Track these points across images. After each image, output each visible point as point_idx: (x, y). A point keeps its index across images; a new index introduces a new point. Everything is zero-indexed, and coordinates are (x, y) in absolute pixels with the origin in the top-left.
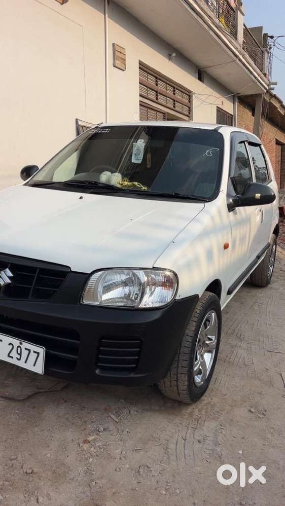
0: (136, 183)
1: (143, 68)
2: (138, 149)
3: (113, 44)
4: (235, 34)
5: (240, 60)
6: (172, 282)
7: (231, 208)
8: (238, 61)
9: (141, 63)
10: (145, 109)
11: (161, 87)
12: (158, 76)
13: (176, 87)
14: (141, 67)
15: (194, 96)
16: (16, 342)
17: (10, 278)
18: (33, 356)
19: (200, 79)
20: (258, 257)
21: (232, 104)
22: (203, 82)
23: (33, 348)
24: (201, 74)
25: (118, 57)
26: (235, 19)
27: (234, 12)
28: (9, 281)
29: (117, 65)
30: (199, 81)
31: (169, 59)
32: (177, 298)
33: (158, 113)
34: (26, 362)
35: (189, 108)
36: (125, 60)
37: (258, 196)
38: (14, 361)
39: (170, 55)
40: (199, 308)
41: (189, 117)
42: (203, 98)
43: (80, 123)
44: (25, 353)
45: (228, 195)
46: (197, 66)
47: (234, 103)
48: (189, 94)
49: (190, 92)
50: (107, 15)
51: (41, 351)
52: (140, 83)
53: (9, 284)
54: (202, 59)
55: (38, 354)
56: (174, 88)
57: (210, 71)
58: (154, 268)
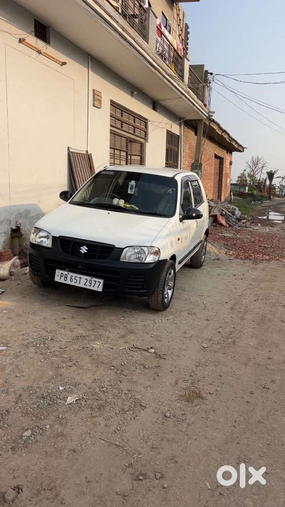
0: (133, 206)
1: (113, 104)
2: (132, 186)
3: (94, 90)
4: (182, 77)
5: (186, 97)
6: (157, 253)
7: (181, 220)
8: (184, 97)
9: (112, 101)
10: (114, 135)
11: (125, 118)
12: (123, 110)
13: (135, 116)
14: (112, 103)
15: (149, 123)
16: (89, 278)
17: (86, 250)
18: (97, 284)
19: (154, 109)
20: (195, 248)
21: (179, 127)
22: (156, 111)
23: (97, 280)
24: (155, 105)
25: (96, 99)
26: (183, 65)
27: (182, 59)
28: (86, 251)
29: (96, 105)
30: (154, 111)
31: (132, 96)
32: (160, 259)
33: (123, 138)
34: (94, 287)
35: (145, 132)
36: (101, 101)
37: (194, 215)
38: (87, 287)
39: (132, 93)
40: (167, 266)
41: (145, 139)
42: (157, 124)
43: (71, 150)
44: (93, 283)
45: (180, 214)
46: (152, 99)
47: (180, 126)
48: (145, 121)
49: (146, 119)
50: (90, 69)
51: (102, 281)
52: (111, 116)
53: (86, 253)
54: (157, 95)
55: (100, 283)
56: (134, 117)
57: (162, 103)
58: (151, 246)
